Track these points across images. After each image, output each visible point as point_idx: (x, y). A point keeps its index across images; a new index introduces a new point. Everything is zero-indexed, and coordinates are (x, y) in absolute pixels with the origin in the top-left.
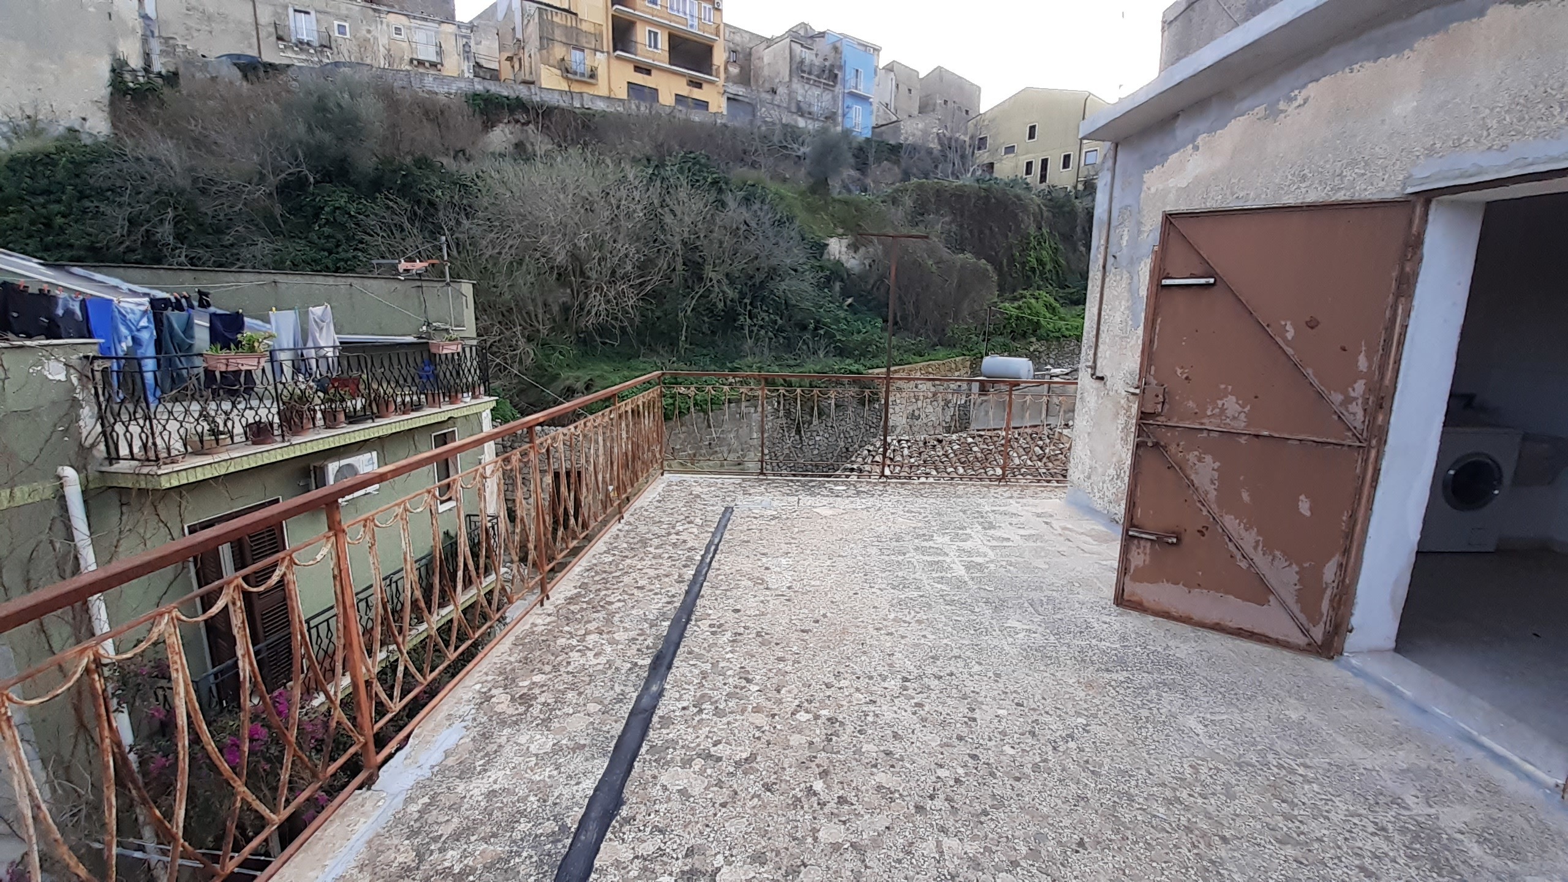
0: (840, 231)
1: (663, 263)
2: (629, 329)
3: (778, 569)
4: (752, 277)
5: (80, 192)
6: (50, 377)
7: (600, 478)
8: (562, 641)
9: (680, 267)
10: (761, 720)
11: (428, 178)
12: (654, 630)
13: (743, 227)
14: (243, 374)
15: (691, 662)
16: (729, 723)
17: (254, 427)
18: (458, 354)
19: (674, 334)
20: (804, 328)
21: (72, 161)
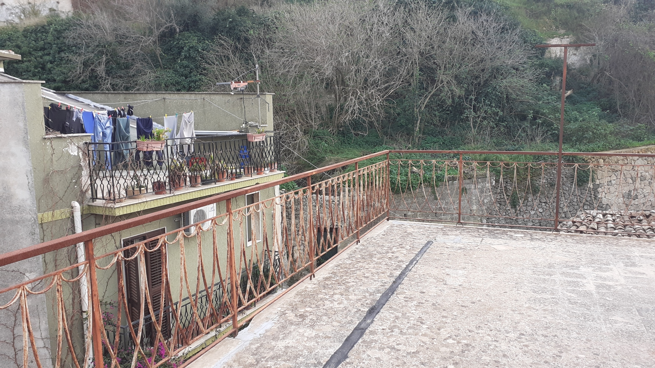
0: (562, 31)
1: (403, 71)
2: (376, 124)
3: (456, 276)
4: (477, 77)
5: (59, 48)
6: (72, 154)
7: (346, 214)
8: (321, 296)
9: (417, 72)
10: (426, 339)
11: (245, 22)
12: (371, 297)
13: (470, 37)
14: (154, 153)
15: (390, 312)
16: (407, 338)
17: (157, 184)
18: (263, 141)
19: (410, 126)
20: (523, 118)
21: (56, 30)
